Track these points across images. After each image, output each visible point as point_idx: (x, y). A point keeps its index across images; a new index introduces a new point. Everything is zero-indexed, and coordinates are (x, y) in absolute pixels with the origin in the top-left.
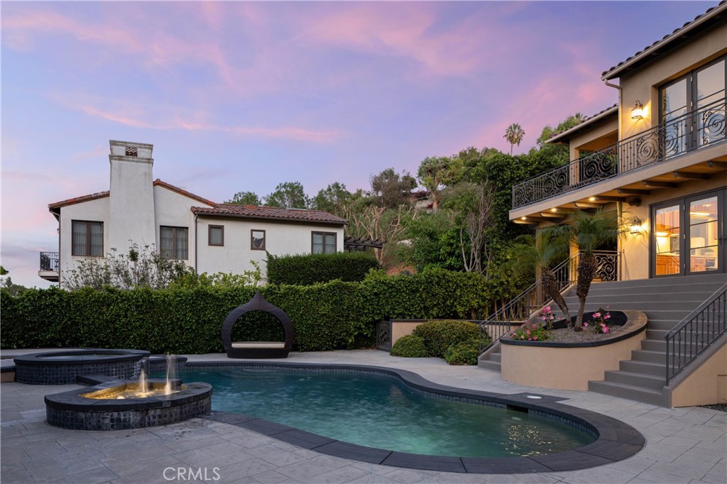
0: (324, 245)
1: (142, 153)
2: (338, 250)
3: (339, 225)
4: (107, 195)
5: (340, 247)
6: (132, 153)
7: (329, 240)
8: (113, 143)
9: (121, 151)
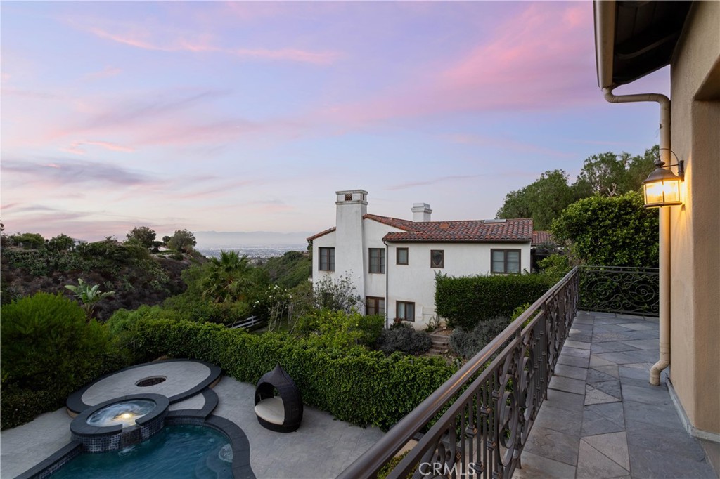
0: (506, 263)
1: (356, 197)
2: (522, 268)
3: (524, 242)
4: (334, 230)
5: (526, 264)
6: (348, 198)
7: (512, 257)
8: (338, 193)
9: (343, 198)
